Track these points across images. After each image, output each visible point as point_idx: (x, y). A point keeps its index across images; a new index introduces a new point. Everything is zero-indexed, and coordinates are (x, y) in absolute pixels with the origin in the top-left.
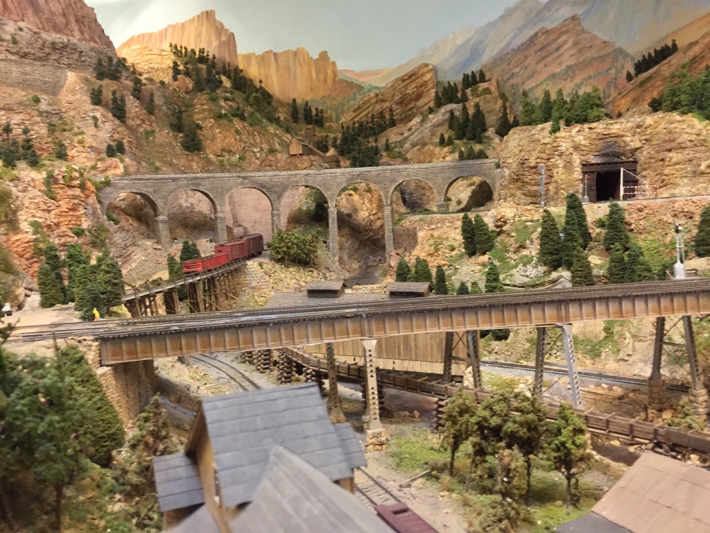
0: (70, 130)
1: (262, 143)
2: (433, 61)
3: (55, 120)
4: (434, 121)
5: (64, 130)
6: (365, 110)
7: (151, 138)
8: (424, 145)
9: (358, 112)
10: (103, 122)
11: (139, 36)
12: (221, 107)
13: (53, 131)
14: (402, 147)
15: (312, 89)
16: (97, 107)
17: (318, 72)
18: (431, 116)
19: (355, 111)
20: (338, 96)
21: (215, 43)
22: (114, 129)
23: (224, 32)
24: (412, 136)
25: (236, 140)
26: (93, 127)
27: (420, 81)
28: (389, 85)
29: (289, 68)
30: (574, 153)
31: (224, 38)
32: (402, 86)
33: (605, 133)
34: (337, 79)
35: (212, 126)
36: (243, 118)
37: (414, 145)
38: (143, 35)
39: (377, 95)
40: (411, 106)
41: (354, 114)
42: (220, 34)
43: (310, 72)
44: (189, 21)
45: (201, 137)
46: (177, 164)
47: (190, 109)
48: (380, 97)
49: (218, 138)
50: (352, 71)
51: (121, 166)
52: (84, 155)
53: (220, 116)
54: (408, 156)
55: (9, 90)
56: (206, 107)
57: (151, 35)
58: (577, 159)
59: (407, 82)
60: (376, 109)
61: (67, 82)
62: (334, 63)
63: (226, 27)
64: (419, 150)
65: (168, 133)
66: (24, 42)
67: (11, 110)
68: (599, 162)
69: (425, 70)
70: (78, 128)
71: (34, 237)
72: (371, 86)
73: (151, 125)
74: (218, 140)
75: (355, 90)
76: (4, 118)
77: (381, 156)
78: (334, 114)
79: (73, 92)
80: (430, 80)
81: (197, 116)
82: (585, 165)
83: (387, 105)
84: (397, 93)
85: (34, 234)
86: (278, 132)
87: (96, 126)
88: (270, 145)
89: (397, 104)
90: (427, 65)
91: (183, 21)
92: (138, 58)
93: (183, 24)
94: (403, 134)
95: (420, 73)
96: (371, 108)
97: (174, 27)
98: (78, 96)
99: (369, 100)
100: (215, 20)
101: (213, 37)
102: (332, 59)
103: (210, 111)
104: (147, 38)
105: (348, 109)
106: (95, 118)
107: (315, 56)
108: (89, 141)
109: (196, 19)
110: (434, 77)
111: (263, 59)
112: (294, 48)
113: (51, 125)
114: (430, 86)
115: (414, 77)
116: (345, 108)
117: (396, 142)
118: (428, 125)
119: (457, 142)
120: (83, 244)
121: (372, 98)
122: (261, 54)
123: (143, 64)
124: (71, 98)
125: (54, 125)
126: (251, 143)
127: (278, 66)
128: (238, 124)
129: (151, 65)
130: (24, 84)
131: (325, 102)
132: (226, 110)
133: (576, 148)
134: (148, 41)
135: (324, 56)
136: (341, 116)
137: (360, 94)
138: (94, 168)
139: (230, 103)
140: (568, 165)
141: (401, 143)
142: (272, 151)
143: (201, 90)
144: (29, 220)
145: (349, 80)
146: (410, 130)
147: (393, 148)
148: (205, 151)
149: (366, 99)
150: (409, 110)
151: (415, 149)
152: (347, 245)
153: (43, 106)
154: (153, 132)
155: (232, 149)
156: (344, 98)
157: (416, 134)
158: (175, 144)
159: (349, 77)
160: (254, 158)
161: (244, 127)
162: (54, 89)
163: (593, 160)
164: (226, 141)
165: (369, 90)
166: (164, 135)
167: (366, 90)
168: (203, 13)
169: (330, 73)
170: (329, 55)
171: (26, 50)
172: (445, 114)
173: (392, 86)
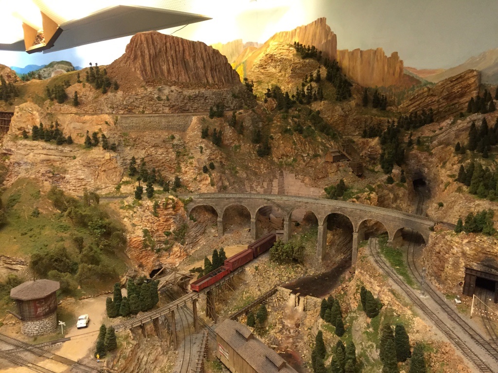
0: (188, 155)
1: (309, 151)
2: (480, 67)
3: (181, 149)
4: (460, 126)
5: (185, 155)
6: (418, 100)
7: (238, 150)
8: (448, 144)
9: (413, 101)
10: (206, 150)
11: (280, 33)
12: (289, 124)
13: (179, 156)
14: (431, 142)
15: (383, 80)
16: (204, 140)
17: (389, 66)
18: (459, 121)
19: (411, 100)
20: (401, 86)
21: (324, 41)
22: (211, 153)
23: (330, 33)
24: (441, 135)
25: (292, 148)
26: (199, 153)
27: (464, 84)
28: (440, 84)
29: (369, 63)
30: (461, 258)
31: (329, 38)
32: (449, 85)
33: (488, 250)
34: (402, 73)
35: (279, 138)
36: (301, 131)
37: (440, 143)
38: (283, 33)
39: (429, 89)
40: (455, 102)
41: (410, 103)
42: (328, 35)
43: (384, 66)
44: (310, 24)
45: (272, 145)
46: (251, 167)
47: (270, 123)
48: (431, 92)
49: (281, 147)
50: (414, 69)
51: (209, 179)
52: (192, 171)
53: (286, 131)
54: (433, 151)
55: (159, 133)
56: (279, 124)
57: (287, 33)
58: (462, 263)
59: (455, 83)
60: (427, 101)
61: (192, 123)
62: (401, 62)
63: (332, 30)
64: (442, 148)
65: (250, 145)
66: (173, 99)
67: (157, 146)
68: (479, 270)
69: (470, 75)
70: (192, 154)
71: (144, 239)
72: (427, 81)
73: (239, 142)
74: (281, 149)
75: (414, 83)
76: (154, 151)
77: (413, 148)
78: (396, 99)
79: (193, 130)
80: (473, 83)
81: (272, 130)
82: (468, 269)
83: (436, 98)
84: (445, 90)
85: (144, 237)
86: (324, 141)
87: (201, 152)
88: (315, 151)
89: (444, 99)
90: (472, 71)
91: (306, 25)
92: (275, 51)
93: (306, 27)
94: (434, 131)
95: (466, 77)
96: (423, 100)
97: (300, 28)
98: (195, 133)
99: (423, 93)
100: (326, 25)
101: (323, 37)
102: (401, 58)
103: (280, 126)
104: (284, 34)
105: (408, 96)
106: (201, 148)
107: (389, 55)
108: (195, 163)
109: (314, 23)
110: (477, 81)
111: (353, 54)
112: (375, 48)
113: (178, 152)
114: (473, 88)
115: (460, 80)
116: (405, 96)
117: (428, 137)
118: (455, 128)
119: (468, 152)
120: (170, 239)
121: (425, 92)
122: (352, 51)
123: (278, 55)
124: (191, 134)
125: (180, 152)
126: (302, 150)
127: (362, 60)
128: (296, 137)
129: (282, 57)
130: (168, 128)
131: (391, 90)
132: (291, 126)
133: (464, 254)
134: (285, 37)
135: (395, 55)
136: (402, 102)
137: (418, 87)
138: (195, 179)
139: (296, 119)
140: (456, 265)
141: (432, 139)
142: (316, 156)
143: (280, 110)
144: (143, 228)
145: (411, 76)
146: (441, 129)
147: (425, 142)
148: (272, 154)
149: (420, 92)
150: (453, 105)
151: (440, 147)
152: (338, 242)
153: (175, 142)
154: (240, 146)
155: (289, 154)
156: (406, 88)
157: (444, 134)
158: (252, 152)
159: (410, 73)
160: (302, 162)
161: (300, 138)
162: (183, 129)
163: (475, 266)
164: (286, 149)
165: (425, 85)
166: (247, 147)
167: (422, 84)
168: (318, 19)
169: (398, 69)
170: (399, 55)
171: (174, 104)
172: (470, 122)
173: (442, 84)
